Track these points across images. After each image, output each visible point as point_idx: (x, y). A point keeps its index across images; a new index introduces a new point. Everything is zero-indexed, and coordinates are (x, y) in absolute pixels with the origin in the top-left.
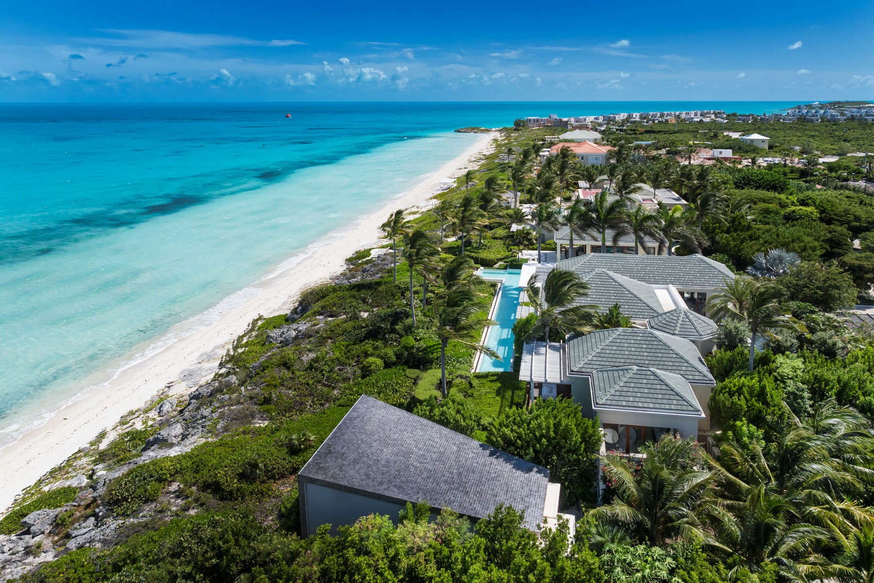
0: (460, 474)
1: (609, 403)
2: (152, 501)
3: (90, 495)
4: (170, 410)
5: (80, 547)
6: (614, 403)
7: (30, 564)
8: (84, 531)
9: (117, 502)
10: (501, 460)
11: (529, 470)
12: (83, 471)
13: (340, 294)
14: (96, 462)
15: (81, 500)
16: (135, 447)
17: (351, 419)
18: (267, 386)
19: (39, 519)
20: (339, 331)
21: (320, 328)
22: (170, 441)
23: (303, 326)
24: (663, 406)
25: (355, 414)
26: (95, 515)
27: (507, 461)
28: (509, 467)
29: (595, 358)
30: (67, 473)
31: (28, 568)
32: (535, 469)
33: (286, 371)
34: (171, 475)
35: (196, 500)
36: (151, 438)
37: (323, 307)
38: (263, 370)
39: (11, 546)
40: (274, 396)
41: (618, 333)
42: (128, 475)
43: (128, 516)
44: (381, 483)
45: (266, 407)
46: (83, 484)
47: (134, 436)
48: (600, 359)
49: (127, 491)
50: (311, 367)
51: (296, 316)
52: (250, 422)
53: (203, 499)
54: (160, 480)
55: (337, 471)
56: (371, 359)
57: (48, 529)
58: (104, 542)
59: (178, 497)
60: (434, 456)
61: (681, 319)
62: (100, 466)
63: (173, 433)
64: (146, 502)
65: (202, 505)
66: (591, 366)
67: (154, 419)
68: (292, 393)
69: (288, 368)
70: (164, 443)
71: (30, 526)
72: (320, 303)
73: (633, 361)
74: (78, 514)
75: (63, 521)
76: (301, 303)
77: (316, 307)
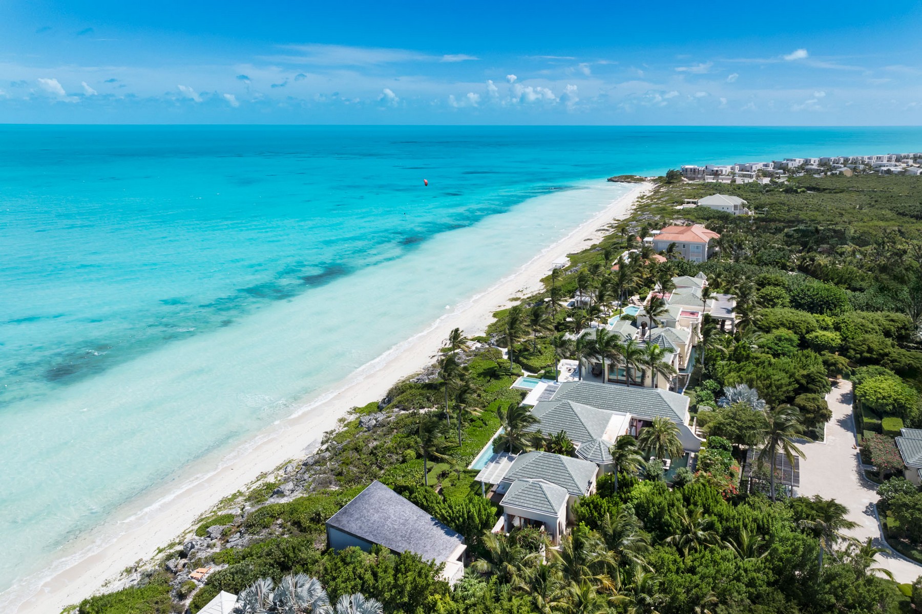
0: (411, 533)
1: (509, 501)
2: (267, 528)
3: (240, 520)
4: (292, 470)
5: (232, 547)
6: (512, 502)
7: (209, 552)
8: (234, 539)
9: (250, 526)
10: (439, 528)
11: (452, 535)
12: (239, 505)
13: (413, 391)
14: (246, 501)
15: (236, 523)
16: (268, 493)
17: (364, 495)
18: (343, 463)
19: (215, 530)
20: (402, 424)
21: (390, 420)
22: (285, 493)
23: (381, 417)
24: (537, 508)
25: (367, 492)
26: (240, 532)
27: (442, 528)
28: (442, 532)
29: (520, 471)
30: (231, 505)
31: (208, 554)
32: (457, 535)
33: (356, 454)
34: (278, 515)
35: (289, 530)
36: (276, 490)
37: (399, 402)
38: (344, 451)
39: (201, 542)
40: (344, 470)
41: (540, 455)
42: (256, 511)
43: (255, 534)
44: (366, 532)
45: (339, 477)
46: (238, 514)
47: (269, 486)
48: (523, 472)
49: (255, 520)
50: (372, 453)
51: (384, 405)
52: (328, 487)
53: (292, 530)
54: (272, 516)
55: (346, 523)
56: (409, 451)
57: (219, 536)
58: (242, 546)
59: (280, 527)
60: (402, 521)
61: (595, 447)
62: (248, 504)
63: (287, 488)
64: (264, 528)
65: (291, 533)
66: (516, 476)
67: (282, 476)
68: (355, 470)
69: (358, 452)
70: (280, 494)
71: (211, 533)
72: (399, 398)
73: (542, 475)
74: (233, 530)
75: (226, 533)
76: (387, 396)
77: (395, 402)
